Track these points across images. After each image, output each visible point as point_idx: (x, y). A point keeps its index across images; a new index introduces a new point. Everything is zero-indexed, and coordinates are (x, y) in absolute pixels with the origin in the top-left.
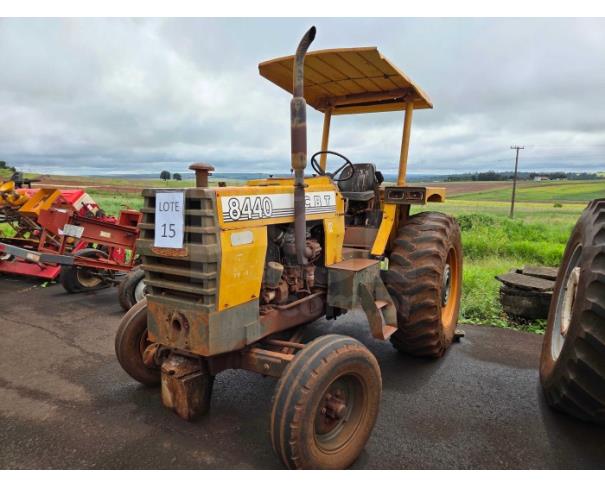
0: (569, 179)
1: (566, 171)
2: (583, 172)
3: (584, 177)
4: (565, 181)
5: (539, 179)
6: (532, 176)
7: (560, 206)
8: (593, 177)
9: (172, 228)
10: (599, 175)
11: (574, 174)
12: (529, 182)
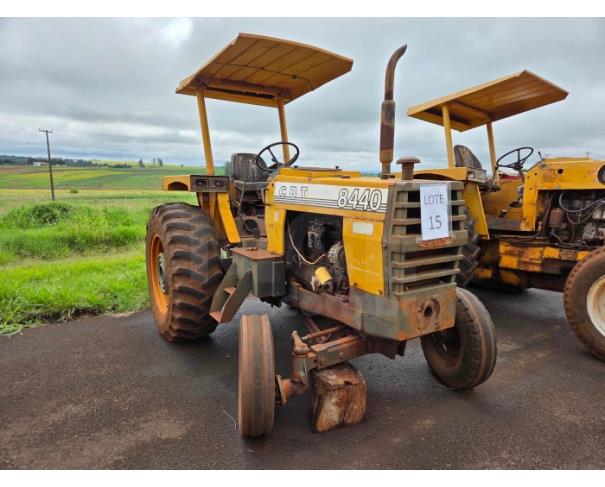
0: (69, 165)
1: (64, 157)
2: (80, 158)
3: (81, 164)
4: (65, 167)
5: (39, 164)
6: (31, 161)
7: (75, 192)
8: (89, 164)
9: (438, 219)
10: (94, 162)
11: (72, 161)
12: (28, 168)
